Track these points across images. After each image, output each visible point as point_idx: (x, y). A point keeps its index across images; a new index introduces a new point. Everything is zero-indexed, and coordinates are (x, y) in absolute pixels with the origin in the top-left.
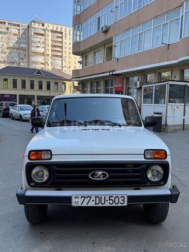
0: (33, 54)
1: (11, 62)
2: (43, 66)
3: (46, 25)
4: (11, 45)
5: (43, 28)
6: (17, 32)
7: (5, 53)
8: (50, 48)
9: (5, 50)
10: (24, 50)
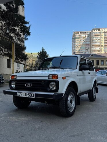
0: (93, 46)
1: (81, 52)
2: (99, 52)
3: (101, 30)
4: (82, 44)
5: (99, 31)
6: (85, 36)
7: (78, 48)
8: (103, 42)
9: (78, 47)
10: (88, 45)
